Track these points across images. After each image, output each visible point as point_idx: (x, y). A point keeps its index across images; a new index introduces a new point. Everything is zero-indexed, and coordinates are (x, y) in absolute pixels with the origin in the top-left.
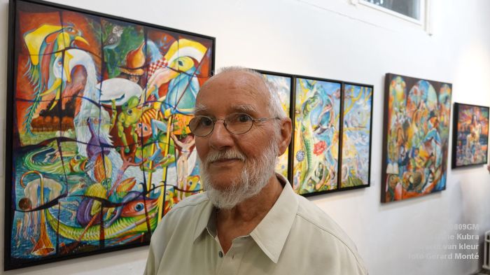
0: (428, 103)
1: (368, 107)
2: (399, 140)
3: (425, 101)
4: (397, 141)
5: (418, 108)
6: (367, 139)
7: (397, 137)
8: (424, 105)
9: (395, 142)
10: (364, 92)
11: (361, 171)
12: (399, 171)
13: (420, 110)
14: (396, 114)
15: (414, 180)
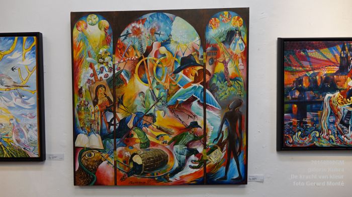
0: (172, 46)
1: (31, 61)
2: (100, 102)
3: (165, 43)
4: (95, 104)
5: (146, 55)
6: (33, 101)
7: (96, 98)
8: (163, 50)
9: (91, 105)
10: (22, 42)
11: (23, 140)
12: (104, 145)
13: (151, 56)
14: (91, 66)
15: (146, 160)
